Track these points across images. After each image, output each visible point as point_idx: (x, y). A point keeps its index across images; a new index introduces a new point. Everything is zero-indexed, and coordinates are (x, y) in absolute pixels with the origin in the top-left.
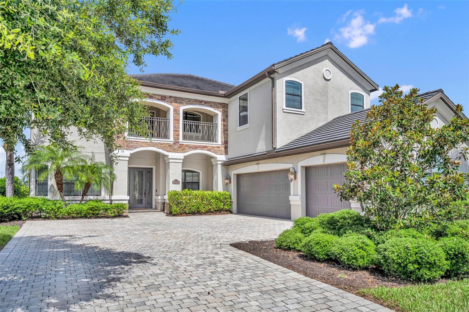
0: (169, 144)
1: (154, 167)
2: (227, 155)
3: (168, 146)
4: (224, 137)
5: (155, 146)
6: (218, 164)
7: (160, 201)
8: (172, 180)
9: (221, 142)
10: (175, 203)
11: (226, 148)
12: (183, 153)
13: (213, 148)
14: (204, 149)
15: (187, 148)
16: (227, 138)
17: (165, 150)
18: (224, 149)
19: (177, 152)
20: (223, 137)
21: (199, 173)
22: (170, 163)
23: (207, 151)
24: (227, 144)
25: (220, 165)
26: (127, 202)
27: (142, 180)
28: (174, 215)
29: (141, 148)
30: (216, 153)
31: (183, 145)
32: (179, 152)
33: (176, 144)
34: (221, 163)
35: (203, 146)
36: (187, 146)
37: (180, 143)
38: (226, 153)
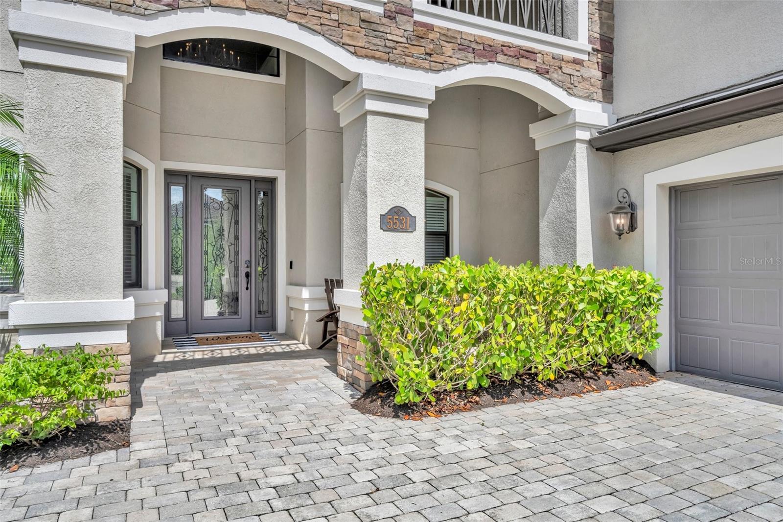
0: (363, 16)
1: (281, 176)
2: (612, 103)
3: (355, 22)
4: (600, 18)
5: (290, 16)
6: (574, 141)
7: (307, 307)
8: (375, 210)
9: (590, 42)
10: (411, 336)
11: (607, 70)
12: (431, 70)
13: (558, 63)
14: (524, 62)
15: (448, 49)
16: (611, 28)
17: (343, 45)
18: (599, 74)
19: (404, 64)
20: (596, 17)
21: (448, 198)
22: (369, 118)
23: (536, 76)
24: (612, 53)
25: (585, 146)
26: (120, 337)
27: (237, 222)
28: (406, 409)
29: (208, 11)
30: (569, 91)
31: (430, 28)
32: (412, 66)
33: (400, 17)
34: (585, 135)
35: (520, 48)
36: (449, 37)
37: (417, 17)
38: (608, 93)
